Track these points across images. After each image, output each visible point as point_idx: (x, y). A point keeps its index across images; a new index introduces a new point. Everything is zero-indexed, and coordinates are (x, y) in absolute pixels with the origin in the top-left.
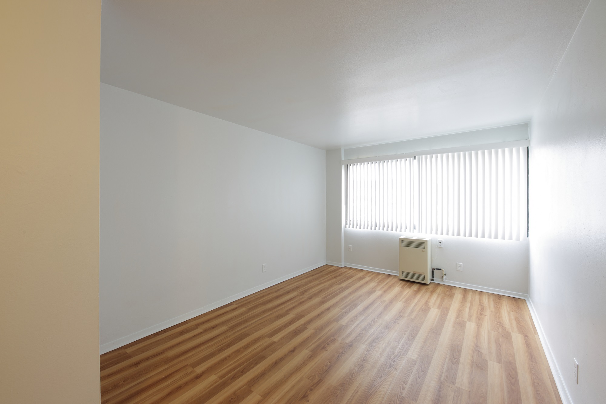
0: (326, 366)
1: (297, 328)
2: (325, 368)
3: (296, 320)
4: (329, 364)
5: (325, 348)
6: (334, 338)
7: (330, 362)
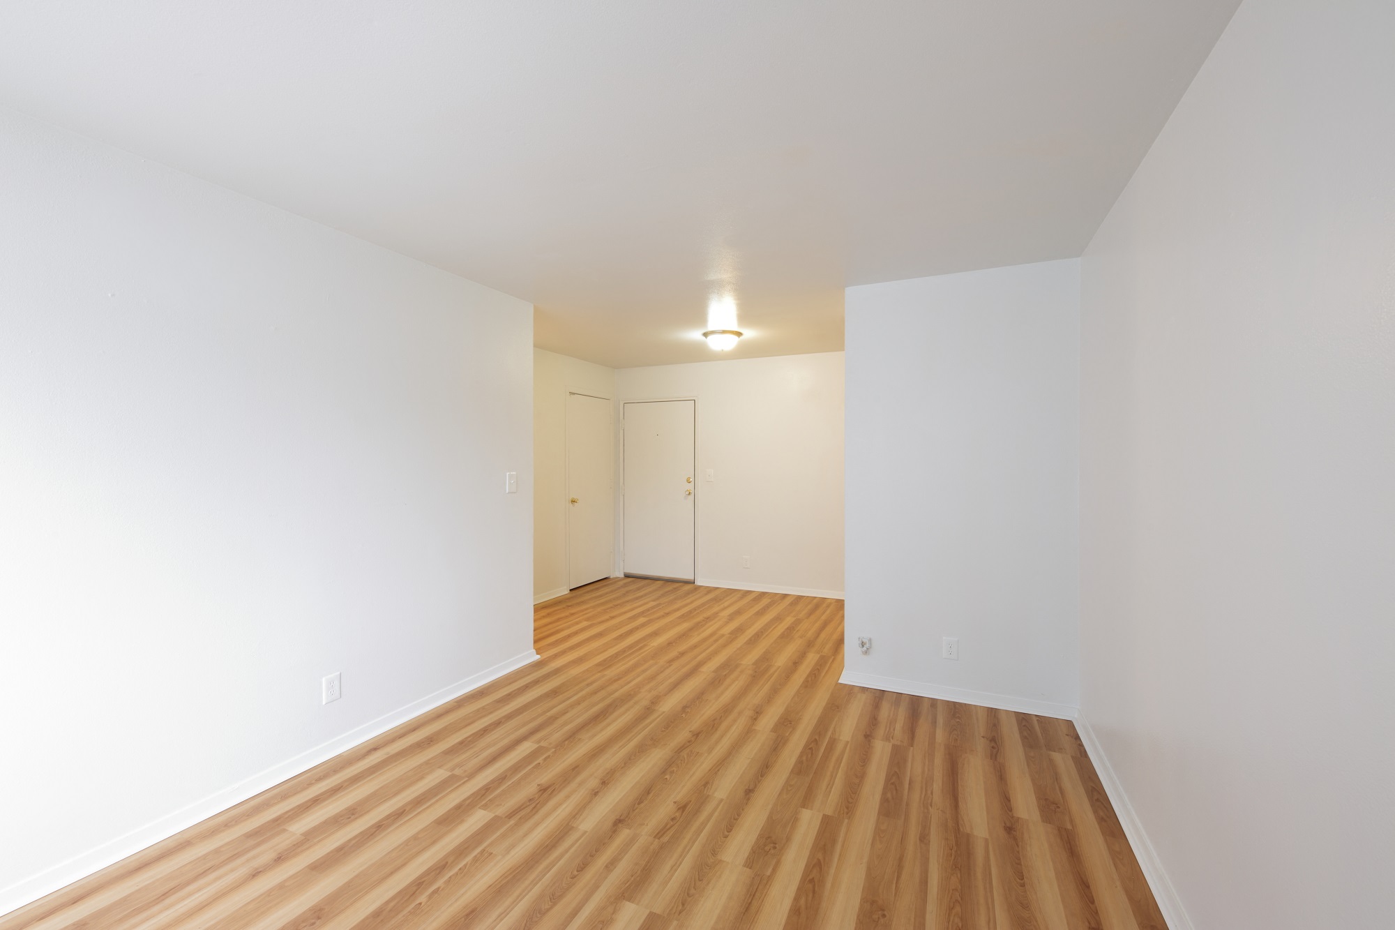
0: (672, 772)
1: (778, 863)
2: (675, 769)
3: (802, 902)
4: (667, 777)
5: (679, 809)
6: (659, 839)
7: (666, 779)
